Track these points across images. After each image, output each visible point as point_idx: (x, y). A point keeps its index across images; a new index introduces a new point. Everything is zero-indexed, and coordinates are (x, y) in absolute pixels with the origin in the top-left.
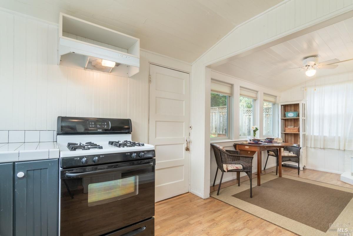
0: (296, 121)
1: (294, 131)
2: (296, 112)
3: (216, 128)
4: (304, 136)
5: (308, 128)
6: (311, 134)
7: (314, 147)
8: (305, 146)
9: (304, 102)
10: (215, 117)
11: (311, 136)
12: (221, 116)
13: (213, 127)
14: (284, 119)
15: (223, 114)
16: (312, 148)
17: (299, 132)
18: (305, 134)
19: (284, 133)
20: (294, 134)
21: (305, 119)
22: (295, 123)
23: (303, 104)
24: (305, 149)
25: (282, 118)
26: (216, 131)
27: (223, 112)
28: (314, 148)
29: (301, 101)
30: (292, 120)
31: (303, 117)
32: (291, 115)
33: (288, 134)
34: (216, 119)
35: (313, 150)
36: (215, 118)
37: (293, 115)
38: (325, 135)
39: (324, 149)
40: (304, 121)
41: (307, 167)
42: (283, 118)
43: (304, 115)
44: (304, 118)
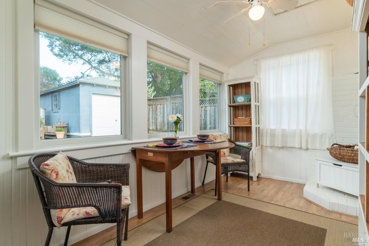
0: (247, 107)
1: (246, 123)
2: (247, 95)
3: (168, 124)
4: (258, 129)
5: (262, 117)
6: (267, 128)
7: (270, 145)
8: (259, 146)
9: (257, 81)
10: (167, 109)
11: (267, 129)
12: (174, 109)
13: (165, 123)
14: (233, 106)
15: (175, 106)
16: (268, 146)
17: (251, 124)
18: (259, 127)
19: (233, 127)
20: (246, 127)
21: (258, 106)
22: (247, 111)
23: (255, 83)
24: (260, 149)
25: (230, 105)
26: (168, 128)
27: (176, 102)
28: (271, 147)
29: (252, 77)
30: (243, 107)
31: (256, 102)
32: (241, 100)
33: (238, 127)
34: (169, 112)
35: (270, 150)
36: (167, 111)
37: (244, 100)
38: (283, 127)
39: (282, 148)
40: (257, 108)
41: (262, 175)
42: (232, 104)
43: (257, 99)
44: (257, 104)
